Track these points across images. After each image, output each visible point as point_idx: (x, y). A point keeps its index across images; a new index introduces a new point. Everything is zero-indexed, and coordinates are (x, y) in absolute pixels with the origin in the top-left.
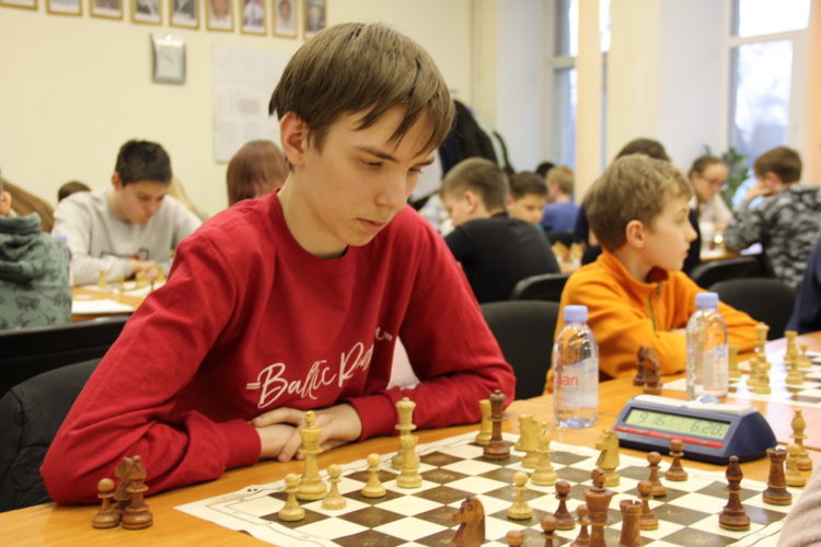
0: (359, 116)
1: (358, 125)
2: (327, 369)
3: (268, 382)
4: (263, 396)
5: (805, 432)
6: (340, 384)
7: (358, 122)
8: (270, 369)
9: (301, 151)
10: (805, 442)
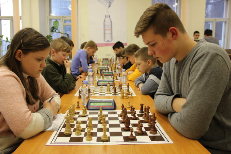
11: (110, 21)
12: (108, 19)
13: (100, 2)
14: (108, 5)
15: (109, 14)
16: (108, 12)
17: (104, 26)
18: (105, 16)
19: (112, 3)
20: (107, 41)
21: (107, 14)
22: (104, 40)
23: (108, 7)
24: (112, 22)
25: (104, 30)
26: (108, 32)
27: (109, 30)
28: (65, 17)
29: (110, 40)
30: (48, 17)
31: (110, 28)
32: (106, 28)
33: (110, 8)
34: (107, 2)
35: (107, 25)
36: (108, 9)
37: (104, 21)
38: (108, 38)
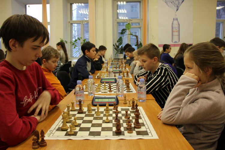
0: (32, 39)
1: (33, 41)
2: (32, 95)
3: (25, 101)
4: (25, 104)
5: (126, 98)
6: (35, 98)
7: (33, 40)
8: (25, 98)
9: (16, 47)
10: (126, 99)
11: (177, 24)
12: (175, 22)
13: (168, 6)
14: (176, 9)
15: (176, 17)
16: (176, 15)
17: (172, 28)
18: (173, 19)
19: (179, 7)
20: (175, 42)
21: (175, 17)
22: (172, 41)
23: (176, 10)
24: (179, 25)
25: (172, 31)
26: (176, 34)
27: (177, 31)
28: (132, 20)
29: (177, 41)
30: (116, 20)
31: (178, 30)
32: (174, 30)
33: (178, 11)
34: (175, 6)
35: (175, 27)
36: (176, 13)
37: (172, 24)
38: (176, 39)
